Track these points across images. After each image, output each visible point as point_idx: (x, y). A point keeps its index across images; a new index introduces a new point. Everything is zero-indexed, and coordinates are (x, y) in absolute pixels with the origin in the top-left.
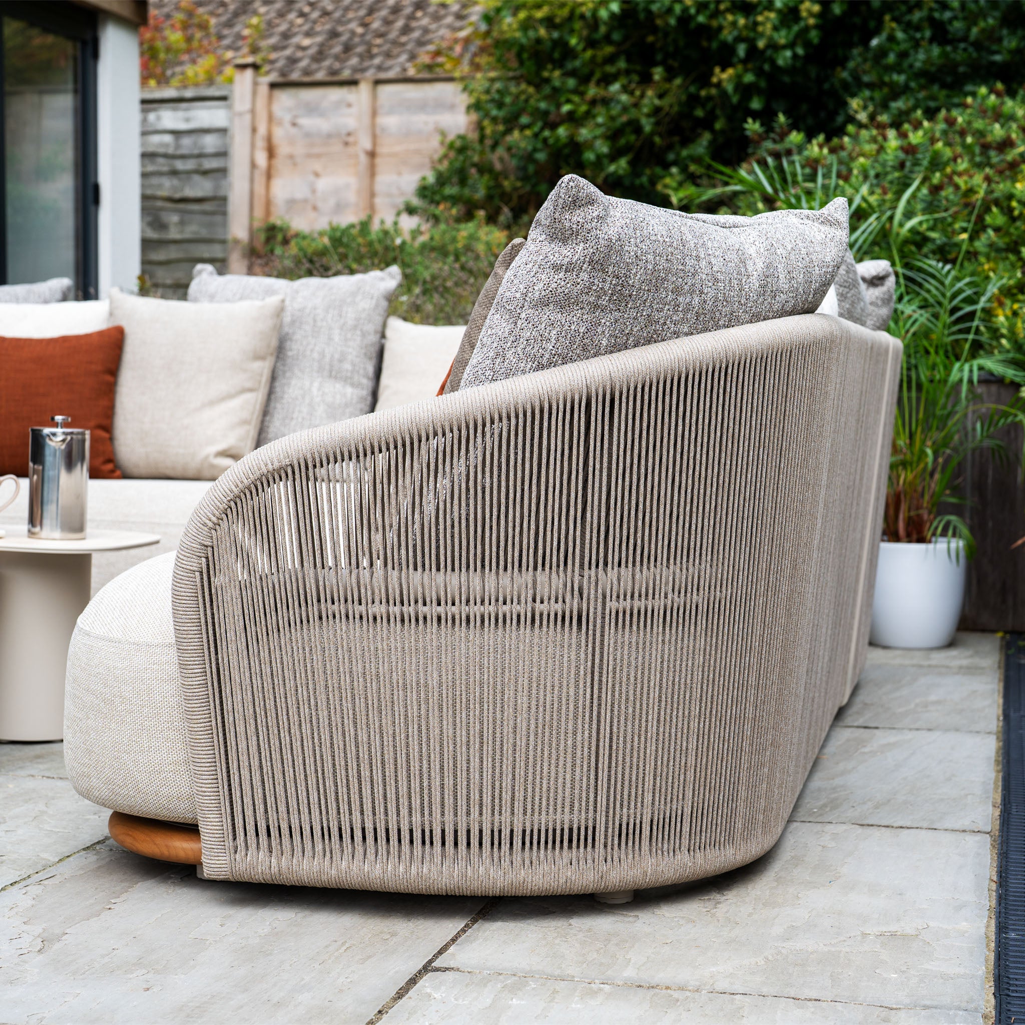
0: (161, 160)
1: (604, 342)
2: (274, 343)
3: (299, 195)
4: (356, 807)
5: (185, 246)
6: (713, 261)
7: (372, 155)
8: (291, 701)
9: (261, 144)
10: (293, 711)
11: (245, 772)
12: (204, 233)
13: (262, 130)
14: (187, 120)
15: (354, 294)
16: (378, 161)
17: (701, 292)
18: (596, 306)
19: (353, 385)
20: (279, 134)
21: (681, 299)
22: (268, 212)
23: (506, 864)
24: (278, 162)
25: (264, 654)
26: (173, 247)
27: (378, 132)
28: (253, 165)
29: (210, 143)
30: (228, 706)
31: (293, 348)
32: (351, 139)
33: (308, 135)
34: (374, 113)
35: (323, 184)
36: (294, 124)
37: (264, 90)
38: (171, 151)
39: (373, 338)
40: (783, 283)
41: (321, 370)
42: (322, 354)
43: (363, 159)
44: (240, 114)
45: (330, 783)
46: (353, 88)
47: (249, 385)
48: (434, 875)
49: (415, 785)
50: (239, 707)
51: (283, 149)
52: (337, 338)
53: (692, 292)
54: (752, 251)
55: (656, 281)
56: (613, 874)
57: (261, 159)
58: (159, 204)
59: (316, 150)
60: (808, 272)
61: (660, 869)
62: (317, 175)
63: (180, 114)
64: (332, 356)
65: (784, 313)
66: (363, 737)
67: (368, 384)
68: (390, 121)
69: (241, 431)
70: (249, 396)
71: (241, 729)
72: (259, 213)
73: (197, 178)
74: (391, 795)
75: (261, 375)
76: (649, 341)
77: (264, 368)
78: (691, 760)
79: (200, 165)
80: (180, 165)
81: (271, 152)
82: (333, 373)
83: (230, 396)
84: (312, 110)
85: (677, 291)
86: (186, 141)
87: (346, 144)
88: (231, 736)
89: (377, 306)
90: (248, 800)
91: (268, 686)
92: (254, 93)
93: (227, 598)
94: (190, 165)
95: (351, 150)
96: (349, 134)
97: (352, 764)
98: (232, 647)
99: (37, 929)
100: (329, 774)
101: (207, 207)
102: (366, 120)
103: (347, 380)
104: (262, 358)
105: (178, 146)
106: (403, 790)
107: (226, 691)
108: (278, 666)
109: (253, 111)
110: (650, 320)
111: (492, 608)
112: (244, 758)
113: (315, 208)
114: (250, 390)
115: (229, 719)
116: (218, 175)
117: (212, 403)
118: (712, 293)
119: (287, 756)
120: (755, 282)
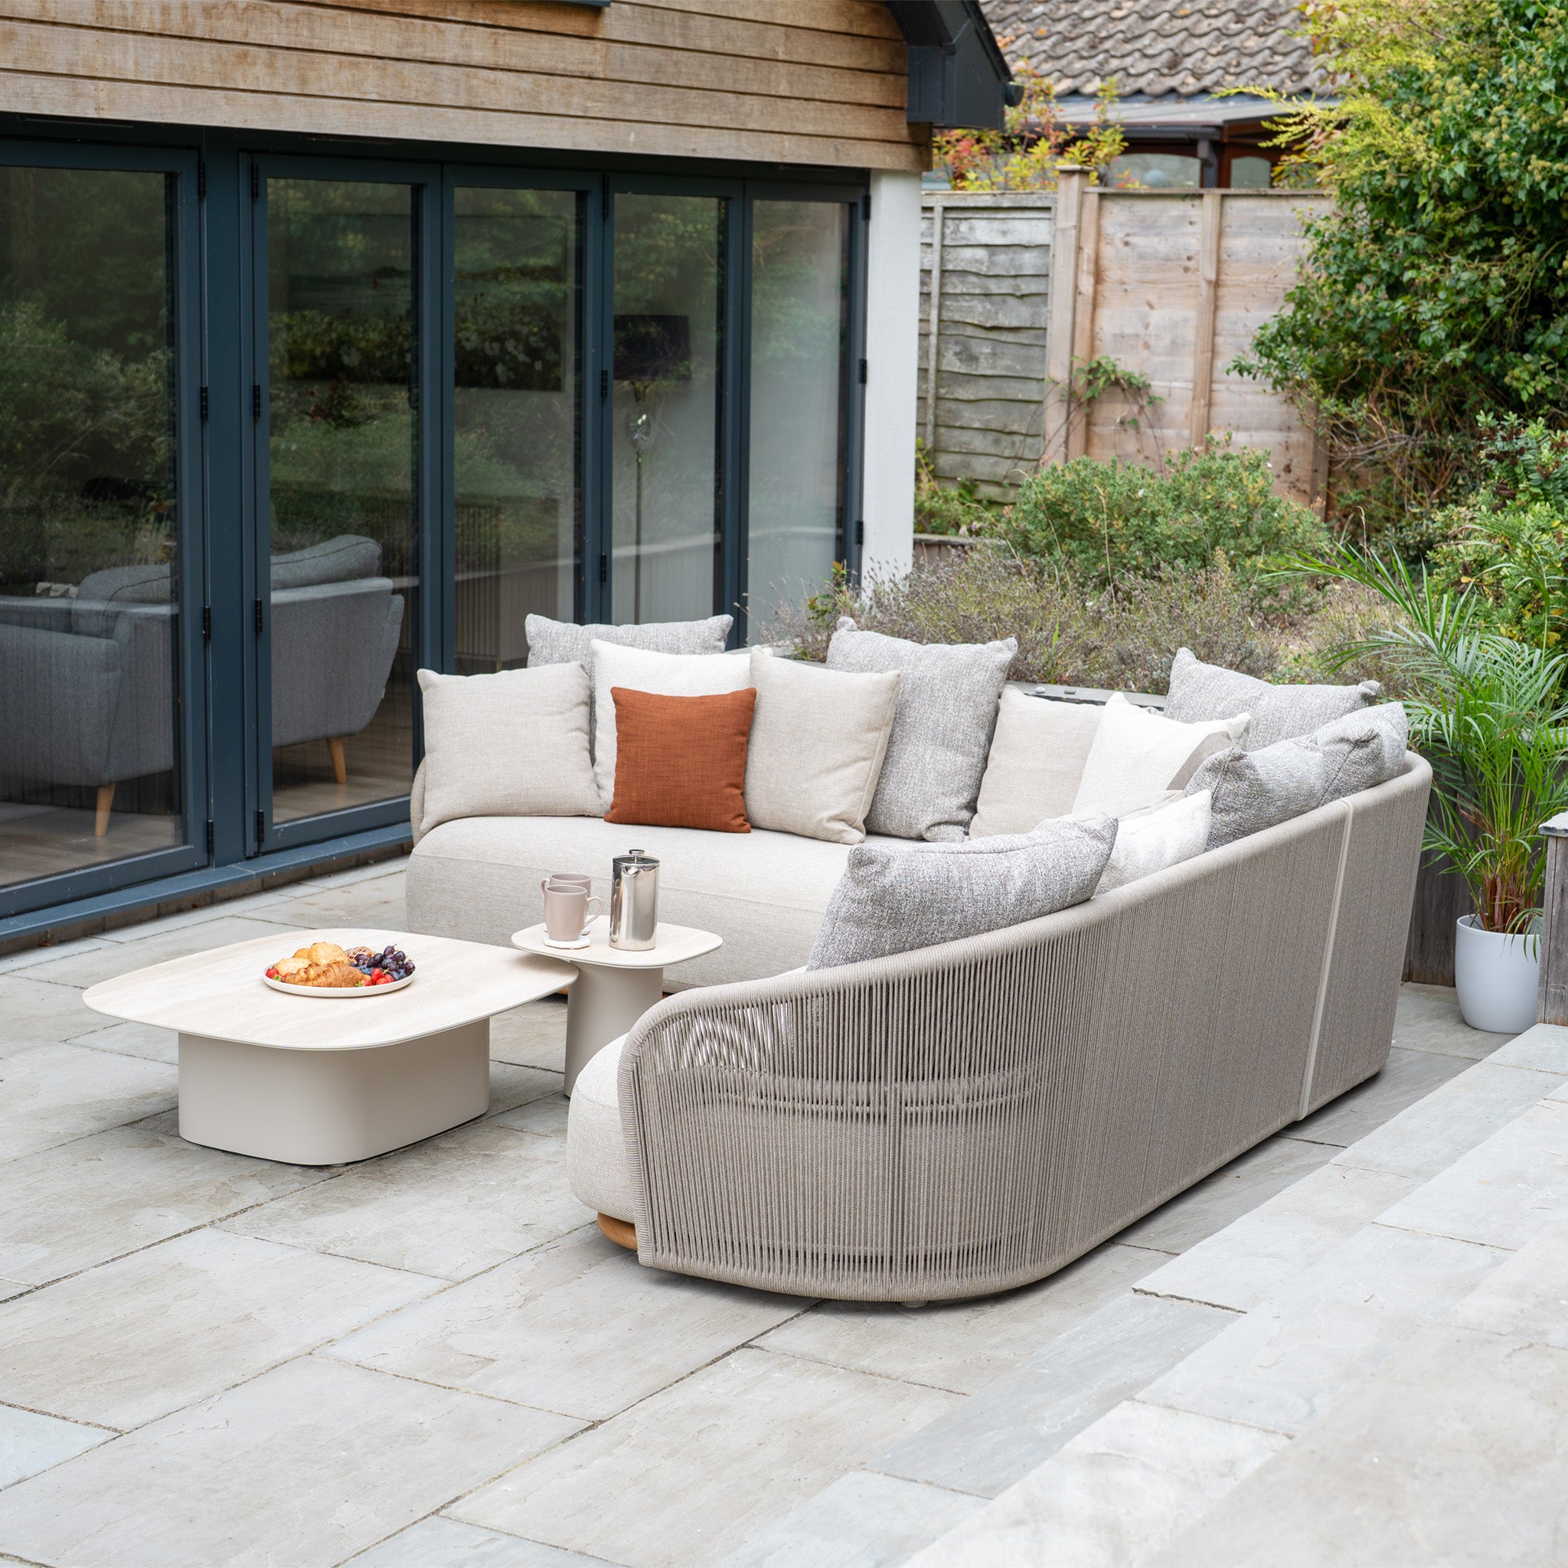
0: (973, 279)
1: (887, 947)
2: (890, 714)
3: (1128, 330)
4: (728, 1230)
5: (997, 382)
6: (975, 887)
7: (1216, 284)
8: (689, 1159)
9: (1086, 266)
10: (689, 1165)
11: (661, 1201)
12: (1019, 369)
13: (1088, 250)
14: (1004, 233)
15: (970, 666)
16: (1222, 292)
17: (962, 911)
18: (879, 926)
19: (963, 754)
20: (1108, 252)
21: (945, 918)
22: (1092, 349)
23: (820, 1279)
24: (1105, 288)
25: (672, 1127)
26: (983, 382)
27: (1224, 257)
28: (1077, 291)
29: (1029, 261)
30: (650, 1158)
31: (912, 715)
32: (1190, 264)
33: (1141, 257)
34: (1220, 235)
35: (1156, 317)
36: (1127, 244)
37: (1092, 200)
38: (984, 270)
39: (989, 709)
40: (1039, 892)
41: (934, 738)
42: (937, 723)
43: (1204, 289)
44: (1064, 230)
45: (712, 1214)
46: (1197, 202)
47: (864, 754)
48: (776, 1280)
49: (763, 1221)
50: (657, 1159)
51: (1112, 274)
52: (951, 708)
53: (954, 912)
54: (1016, 873)
55: (923, 908)
56: (897, 1290)
57: (1087, 284)
58: (969, 331)
59: (1152, 276)
60: (1065, 882)
61: (933, 1289)
62: (1151, 306)
63: (996, 225)
64: (946, 725)
65: (1041, 914)
66: (731, 1187)
67: (978, 751)
68: (1238, 244)
69: (854, 797)
70: (862, 764)
71: (658, 1173)
72: (1081, 350)
73: (1011, 301)
74: (749, 1227)
75: (876, 745)
76: (921, 946)
77: (880, 738)
78: (957, 1219)
79: (1018, 287)
80: (994, 286)
81: (1098, 277)
82: (946, 743)
83: (845, 765)
84: (1147, 226)
85: (941, 912)
86: (1002, 258)
87: (1186, 269)
88: (652, 1177)
89: (991, 678)
90: (663, 1219)
91: (674, 1148)
92: (1081, 205)
93: (649, 1090)
94: (1005, 287)
95: (1190, 276)
96: (1189, 258)
97: (726, 1205)
98: (652, 1121)
99: (525, 1290)
100: (712, 1208)
101: (1022, 338)
102: (1211, 244)
103: (959, 749)
104: (878, 729)
105: (992, 264)
106: (756, 1224)
107: (649, 1148)
108: (680, 1137)
109: (1079, 228)
110: (920, 933)
111: (824, 1107)
112: (660, 1192)
113: (1147, 346)
114: (865, 759)
115: (651, 1166)
116: (1038, 299)
117: (828, 771)
118: (972, 910)
119: (687, 1194)
120: (1012, 898)
